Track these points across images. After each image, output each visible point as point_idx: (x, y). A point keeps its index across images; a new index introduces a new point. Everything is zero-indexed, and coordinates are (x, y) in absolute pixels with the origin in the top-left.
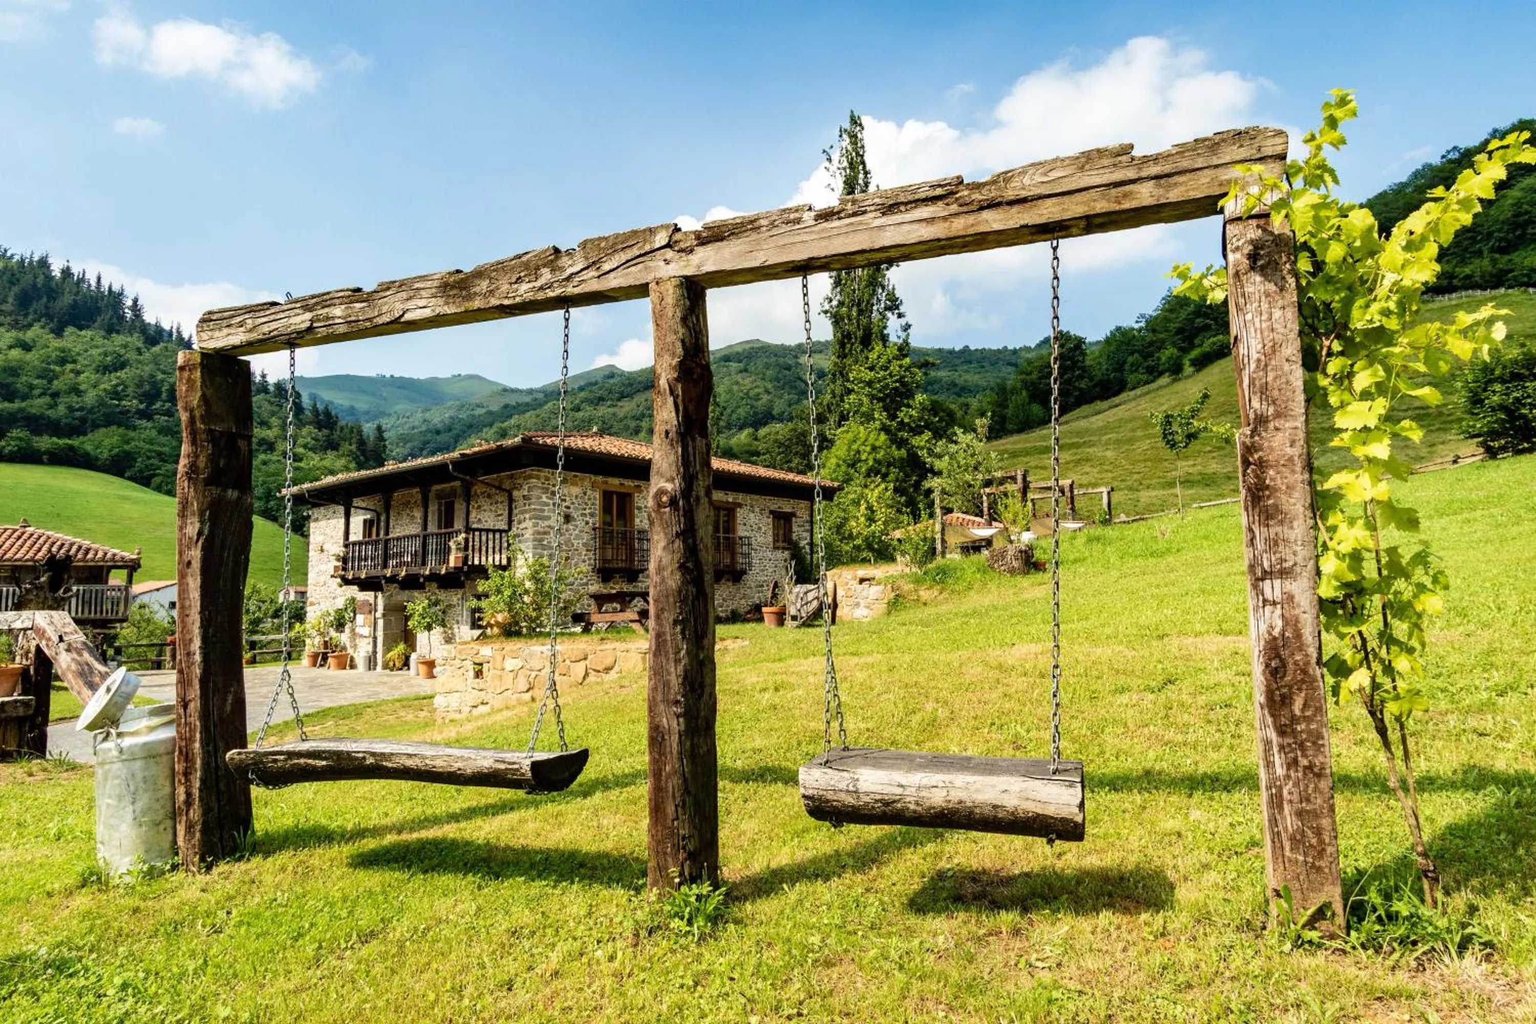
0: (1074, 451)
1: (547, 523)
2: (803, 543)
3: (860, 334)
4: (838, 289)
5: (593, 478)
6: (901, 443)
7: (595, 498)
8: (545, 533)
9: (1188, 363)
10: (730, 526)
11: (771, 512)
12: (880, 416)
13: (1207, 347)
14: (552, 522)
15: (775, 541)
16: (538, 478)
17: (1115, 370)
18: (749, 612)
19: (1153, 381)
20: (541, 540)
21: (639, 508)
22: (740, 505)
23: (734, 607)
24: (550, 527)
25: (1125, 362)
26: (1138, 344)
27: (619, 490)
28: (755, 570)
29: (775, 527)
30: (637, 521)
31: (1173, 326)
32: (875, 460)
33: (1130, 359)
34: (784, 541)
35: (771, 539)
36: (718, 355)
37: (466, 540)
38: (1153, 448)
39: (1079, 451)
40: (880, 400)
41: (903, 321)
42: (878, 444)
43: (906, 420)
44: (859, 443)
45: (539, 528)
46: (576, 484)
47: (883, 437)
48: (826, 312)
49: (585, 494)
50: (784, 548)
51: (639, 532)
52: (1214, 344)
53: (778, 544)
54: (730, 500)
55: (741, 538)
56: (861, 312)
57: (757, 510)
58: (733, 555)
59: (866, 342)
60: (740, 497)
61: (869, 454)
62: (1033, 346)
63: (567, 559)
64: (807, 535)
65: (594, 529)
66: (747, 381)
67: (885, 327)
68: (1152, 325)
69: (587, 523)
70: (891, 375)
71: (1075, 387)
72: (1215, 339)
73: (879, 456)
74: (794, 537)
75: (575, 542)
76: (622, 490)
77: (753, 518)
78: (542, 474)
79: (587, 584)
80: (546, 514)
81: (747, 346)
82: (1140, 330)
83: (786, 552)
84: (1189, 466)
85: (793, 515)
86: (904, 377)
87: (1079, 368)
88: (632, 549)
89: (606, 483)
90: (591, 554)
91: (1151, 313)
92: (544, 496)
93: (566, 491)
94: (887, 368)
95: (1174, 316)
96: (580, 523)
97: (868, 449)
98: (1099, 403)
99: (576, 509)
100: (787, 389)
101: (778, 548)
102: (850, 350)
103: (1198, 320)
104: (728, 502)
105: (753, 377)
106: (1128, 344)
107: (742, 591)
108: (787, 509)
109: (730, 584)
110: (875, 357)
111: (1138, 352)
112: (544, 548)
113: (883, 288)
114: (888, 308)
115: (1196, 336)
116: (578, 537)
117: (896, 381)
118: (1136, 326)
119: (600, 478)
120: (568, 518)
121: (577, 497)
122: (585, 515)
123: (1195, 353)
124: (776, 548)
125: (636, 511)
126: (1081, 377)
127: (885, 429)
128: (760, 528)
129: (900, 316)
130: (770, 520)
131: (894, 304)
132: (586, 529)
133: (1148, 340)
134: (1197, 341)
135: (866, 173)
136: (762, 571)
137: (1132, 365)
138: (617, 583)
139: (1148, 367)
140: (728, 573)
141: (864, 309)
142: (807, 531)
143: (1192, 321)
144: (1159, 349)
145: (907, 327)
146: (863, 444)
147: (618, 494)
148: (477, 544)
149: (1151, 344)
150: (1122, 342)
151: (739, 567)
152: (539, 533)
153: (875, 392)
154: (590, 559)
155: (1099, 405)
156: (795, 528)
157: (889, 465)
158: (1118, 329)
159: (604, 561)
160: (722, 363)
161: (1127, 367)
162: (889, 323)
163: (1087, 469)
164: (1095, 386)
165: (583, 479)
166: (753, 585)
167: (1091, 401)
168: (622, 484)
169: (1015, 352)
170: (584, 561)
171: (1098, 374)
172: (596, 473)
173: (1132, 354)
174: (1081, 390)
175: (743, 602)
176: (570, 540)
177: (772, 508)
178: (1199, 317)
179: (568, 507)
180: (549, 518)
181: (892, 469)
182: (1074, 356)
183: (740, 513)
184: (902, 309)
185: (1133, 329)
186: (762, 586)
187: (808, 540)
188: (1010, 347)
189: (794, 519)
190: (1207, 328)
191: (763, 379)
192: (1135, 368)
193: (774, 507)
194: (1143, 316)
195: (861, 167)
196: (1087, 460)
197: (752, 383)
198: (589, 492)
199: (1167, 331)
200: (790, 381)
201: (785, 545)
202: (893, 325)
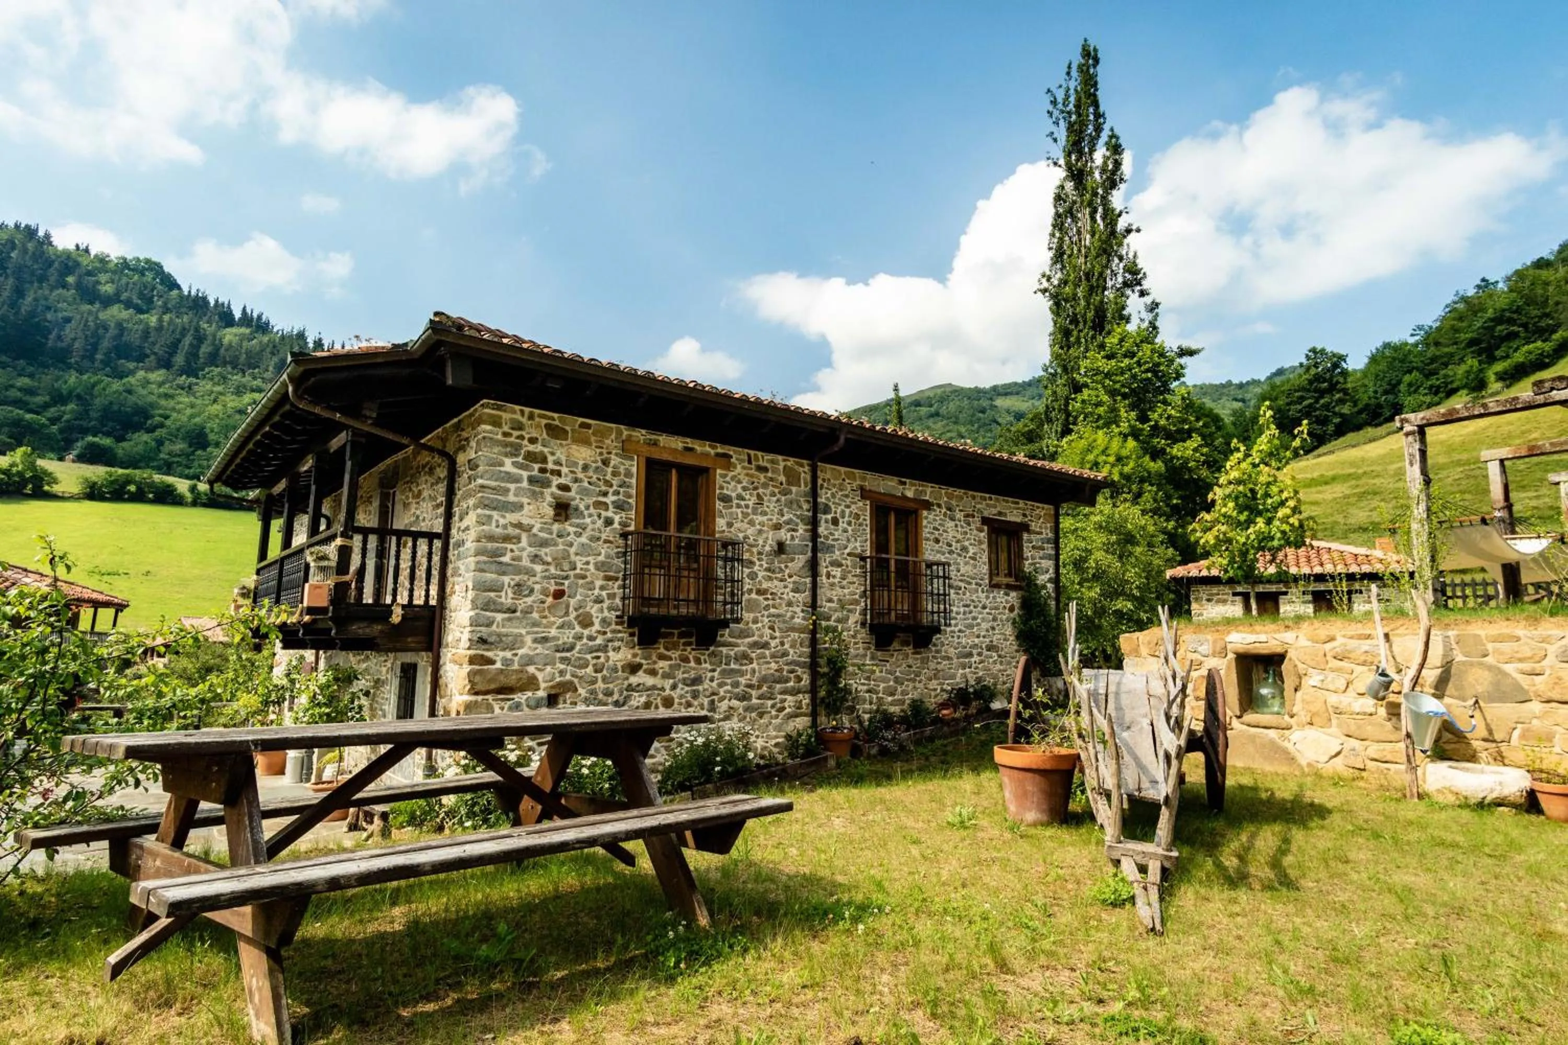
0: (1353, 482)
1: (512, 517)
2: (1042, 579)
3: (1090, 315)
4: (1059, 266)
5: (626, 432)
6: (1156, 454)
7: (628, 474)
8: (507, 539)
9: (1492, 378)
10: (911, 544)
11: (985, 521)
12: (1128, 417)
13: (1519, 357)
14: (523, 517)
15: (994, 570)
16: (496, 423)
17: (1386, 392)
18: (943, 705)
19: (1438, 404)
20: (496, 554)
21: (726, 499)
22: (928, 505)
23: (916, 695)
24: (519, 526)
25: (1399, 382)
26: (1416, 362)
27: (680, 459)
28: (958, 623)
29: (993, 546)
30: (721, 523)
31: (1465, 336)
32: (1121, 474)
33: (1407, 378)
34: (1009, 575)
35: (985, 569)
36: (908, 401)
37: (344, 553)
38: (1468, 477)
39: (1361, 482)
40: (1125, 396)
41: (1148, 300)
42: (1124, 453)
43: (1163, 422)
44: (1096, 452)
45: (492, 528)
46: (586, 442)
47: (1131, 443)
48: (1044, 291)
49: (606, 462)
50: (1009, 587)
51: (725, 545)
52: (1530, 353)
53: (996, 580)
54: (910, 494)
55: (929, 565)
56: (1092, 290)
57: (959, 515)
58: (915, 594)
59: (1100, 323)
60: (929, 491)
61: (1113, 466)
62: (1263, 379)
63: (559, 594)
64: (1049, 564)
65: (624, 535)
66: (940, 424)
67: (1123, 308)
68: (1432, 338)
69: (609, 522)
70: (1139, 364)
71: (1335, 414)
72: (1531, 346)
73: (1127, 469)
74: (1027, 567)
75: (579, 562)
76: (689, 460)
77: (951, 531)
78: (505, 416)
79: (604, 648)
80: (511, 498)
81: (939, 391)
82: (1416, 345)
83: (1013, 594)
84: (1530, 499)
85: (1025, 527)
86: (1159, 364)
87: (1339, 391)
88: (709, 579)
89: (655, 444)
90: (615, 587)
91: (1430, 324)
92: (508, 462)
93: (561, 455)
94: (1132, 355)
95: (1464, 324)
96: (591, 521)
97: (1112, 459)
98: (1370, 429)
99: (584, 492)
100: (982, 432)
101: (997, 586)
102: (1078, 338)
103: (1499, 328)
104: (904, 497)
105: (945, 422)
106: (1402, 361)
107: (932, 665)
108: (1014, 517)
109: (909, 650)
110: (1115, 341)
111: (1417, 369)
112: (503, 570)
113: (1121, 258)
114: (1126, 284)
115: (1498, 348)
116: (584, 550)
117: (1147, 371)
118: (1412, 340)
119: (640, 435)
120: (563, 510)
121: (585, 468)
122: (605, 506)
123: (1499, 367)
124: (994, 586)
125: (719, 505)
126: (1341, 401)
127: (1135, 434)
128: (964, 549)
129: (1143, 294)
130: (983, 535)
131: (1134, 278)
132: (606, 534)
133: (1429, 354)
134: (1498, 353)
135: (1098, 115)
136: (971, 626)
137: (1410, 385)
138: (675, 647)
139: (1431, 387)
140: (907, 629)
141: (1095, 284)
142: (1048, 557)
143: (1492, 329)
144: (1446, 365)
145: (1154, 307)
146: (1104, 452)
147: (683, 470)
148: (405, 565)
149: (1433, 360)
150: (1394, 359)
151: (926, 619)
152: (491, 538)
153: (1118, 386)
154: (611, 596)
155: (1370, 431)
156: (1027, 553)
157: (1142, 481)
158: (1387, 345)
159: (644, 600)
160: (913, 408)
161: (1403, 387)
162: (1128, 302)
163: (1375, 503)
164: (1360, 412)
165: (601, 434)
166: (952, 652)
167: (1358, 428)
168: (688, 449)
169: (1241, 386)
170: (598, 601)
171: (1364, 398)
172: (634, 424)
173: (1410, 372)
174: (1342, 415)
175: (934, 684)
176: (566, 556)
177: (986, 514)
178: (1501, 323)
179: (565, 488)
180: (519, 507)
181: (1147, 487)
182: (1332, 377)
183: (929, 521)
184: (1146, 284)
185: (1406, 344)
186: (970, 655)
187: (1051, 574)
188: (1236, 381)
189: (1025, 536)
190: (1513, 336)
191: (955, 423)
192: (1414, 388)
193: (990, 513)
194: (1420, 328)
195: (1091, 110)
196: (1375, 493)
197: (944, 427)
198: (615, 460)
199: (1456, 343)
200: (985, 424)
201: (1011, 581)
202: (1134, 304)
